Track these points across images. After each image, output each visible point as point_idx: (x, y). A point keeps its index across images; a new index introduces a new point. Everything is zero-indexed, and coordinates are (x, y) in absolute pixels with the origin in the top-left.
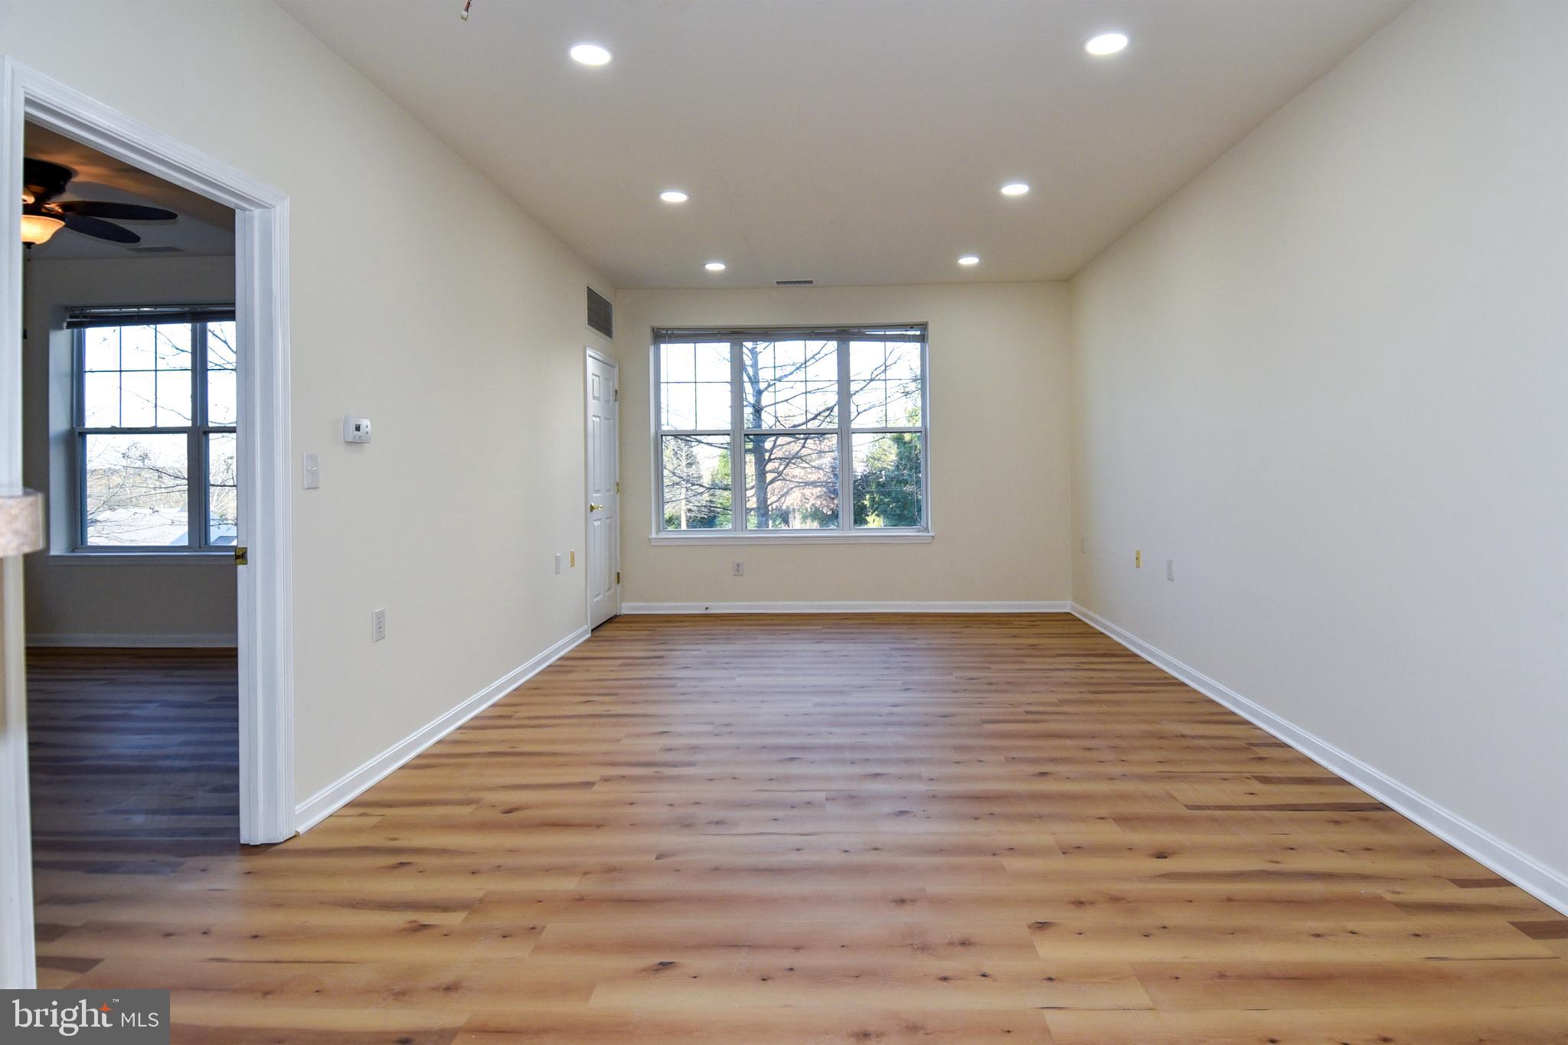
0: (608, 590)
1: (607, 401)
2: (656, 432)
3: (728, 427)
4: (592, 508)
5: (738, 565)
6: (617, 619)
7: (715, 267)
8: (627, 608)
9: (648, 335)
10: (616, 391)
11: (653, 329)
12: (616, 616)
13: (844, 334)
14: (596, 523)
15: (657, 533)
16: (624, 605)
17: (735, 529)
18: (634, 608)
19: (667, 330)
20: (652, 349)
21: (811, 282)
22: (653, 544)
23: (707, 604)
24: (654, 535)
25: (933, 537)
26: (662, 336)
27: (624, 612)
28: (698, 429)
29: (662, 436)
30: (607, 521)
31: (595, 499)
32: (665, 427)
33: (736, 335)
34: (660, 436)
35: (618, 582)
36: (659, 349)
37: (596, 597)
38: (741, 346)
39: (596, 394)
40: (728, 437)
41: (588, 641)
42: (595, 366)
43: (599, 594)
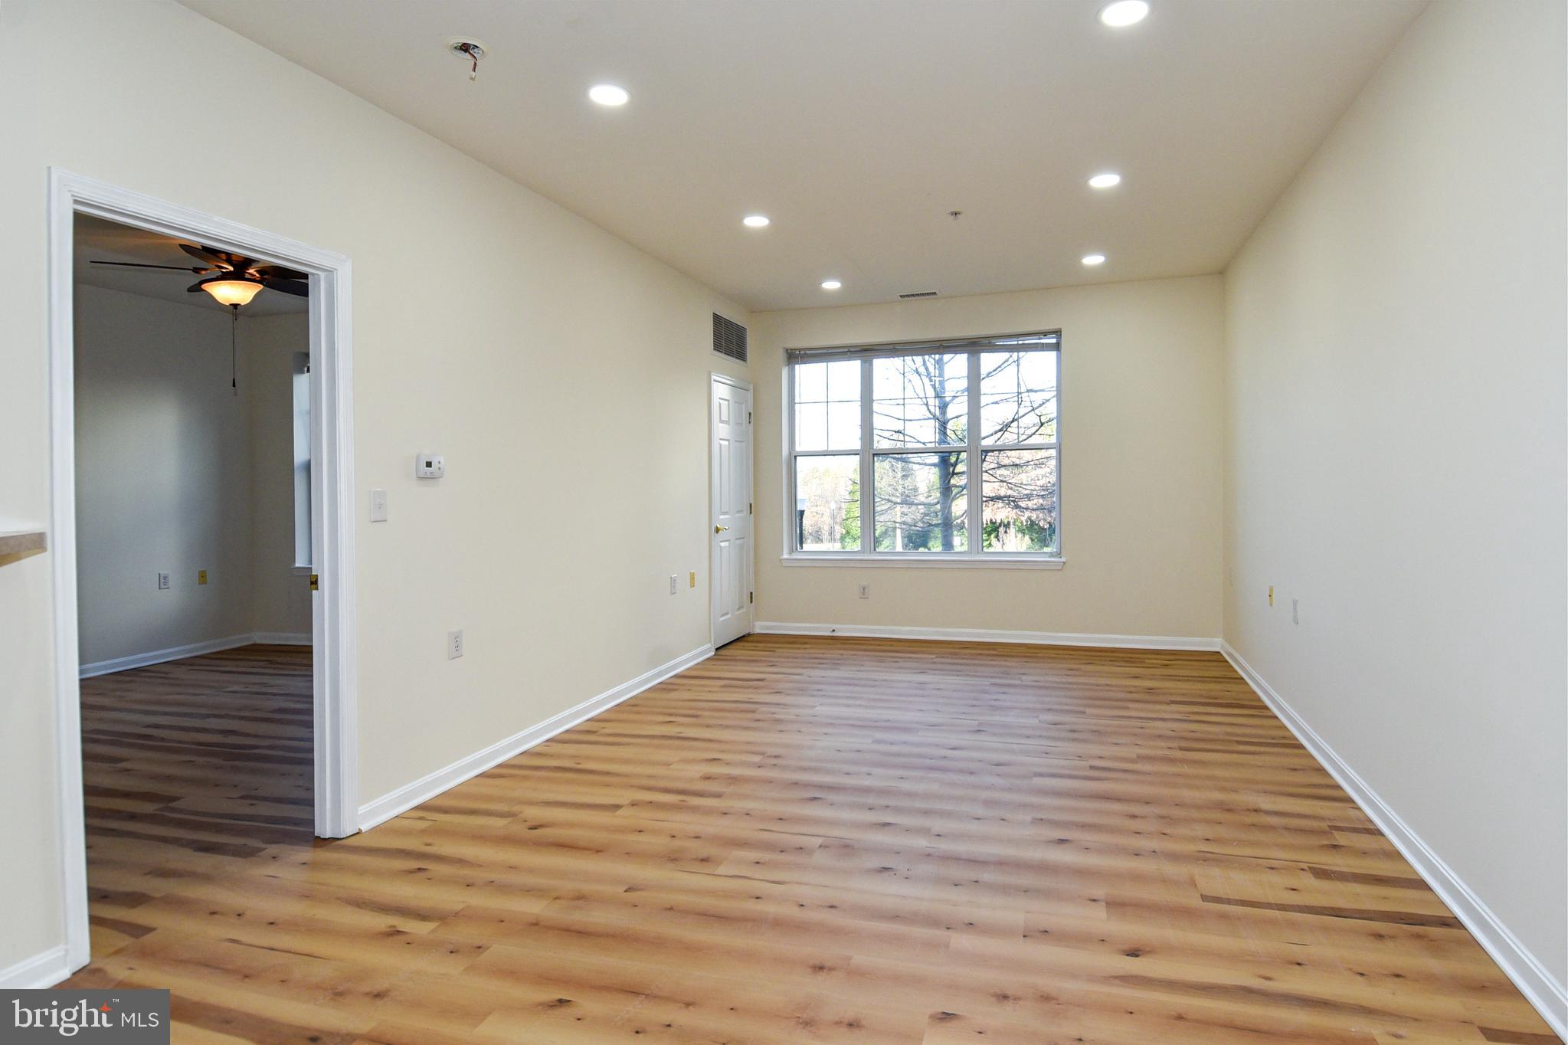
0: (739, 609)
1: (739, 424)
2: (790, 453)
3: (858, 447)
4: (717, 530)
5: (864, 588)
6: (750, 638)
7: (831, 285)
8: (760, 627)
9: (781, 356)
10: (750, 414)
11: (787, 350)
12: (749, 635)
13: (974, 346)
14: (723, 544)
15: (791, 554)
16: (757, 624)
17: (863, 552)
18: (767, 628)
19: (800, 350)
20: (785, 372)
21: (935, 293)
22: (784, 565)
23: (835, 626)
24: (785, 556)
25: (1064, 563)
26: (795, 357)
27: (758, 631)
28: (830, 449)
29: (795, 457)
30: (738, 542)
31: (722, 520)
32: (798, 448)
33: (866, 352)
34: (793, 457)
35: (751, 602)
36: (793, 370)
37: (722, 616)
38: (871, 364)
39: (725, 417)
40: (858, 456)
41: (709, 659)
42: (721, 390)
43: (727, 614)
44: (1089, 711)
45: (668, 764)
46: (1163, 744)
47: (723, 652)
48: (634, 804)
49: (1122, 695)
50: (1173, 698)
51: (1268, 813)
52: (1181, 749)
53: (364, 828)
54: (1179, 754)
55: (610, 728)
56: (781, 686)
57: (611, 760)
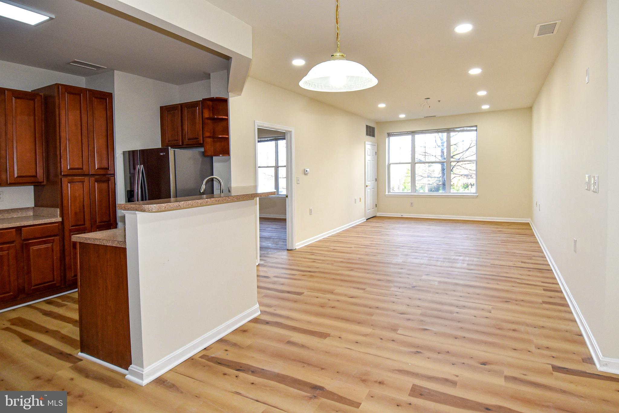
0: (373, 209)
1: (373, 156)
2: (388, 163)
3: (410, 161)
4: (367, 186)
5: (412, 203)
6: (376, 217)
7: (402, 116)
8: (378, 214)
9: (386, 135)
10: (376, 152)
11: (388, 133)
12: (375, 216)
13: (449, 130)
14: (368, 190)
15: (388, 193)
16: (378, 213)
17: (411, 192)
18: (381, 214)
19: (392, 133)
20: (387, 139)
21: (435, 116)
22: (386, 196)
23: (402, 214)
24: (387, 193)
25: (477, 196)
26: (389, 135)
27: (378, 215)
28: (401, 162)
29: (390, 164)
30: (373, 189)
31: (368, 183)
32: (391, 162)
33: (413, 133)
34: (389, 165)
35: (376, 207)
36: (389, 139)
37: (368, 210)
38: (414, 136)
39: (369, 154)
40: (410, 164)
41: (365, 222)
42: (368, 146)
43: (369, 210)
44: (478, 235)
45: (361, 241)
46: (497, 241)
47: (368, 220)
48: (355, 247)
49: (490, 232)
50: (505, 233)
51: (518, 253)
52: (501, 242)
53: (297, 248)
54: (500, 243)
55: (343, 235)
56: (387, 228)
57: (346, 240)
